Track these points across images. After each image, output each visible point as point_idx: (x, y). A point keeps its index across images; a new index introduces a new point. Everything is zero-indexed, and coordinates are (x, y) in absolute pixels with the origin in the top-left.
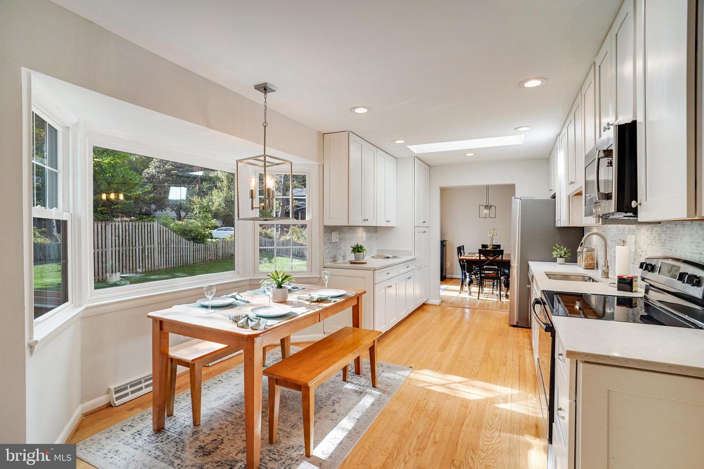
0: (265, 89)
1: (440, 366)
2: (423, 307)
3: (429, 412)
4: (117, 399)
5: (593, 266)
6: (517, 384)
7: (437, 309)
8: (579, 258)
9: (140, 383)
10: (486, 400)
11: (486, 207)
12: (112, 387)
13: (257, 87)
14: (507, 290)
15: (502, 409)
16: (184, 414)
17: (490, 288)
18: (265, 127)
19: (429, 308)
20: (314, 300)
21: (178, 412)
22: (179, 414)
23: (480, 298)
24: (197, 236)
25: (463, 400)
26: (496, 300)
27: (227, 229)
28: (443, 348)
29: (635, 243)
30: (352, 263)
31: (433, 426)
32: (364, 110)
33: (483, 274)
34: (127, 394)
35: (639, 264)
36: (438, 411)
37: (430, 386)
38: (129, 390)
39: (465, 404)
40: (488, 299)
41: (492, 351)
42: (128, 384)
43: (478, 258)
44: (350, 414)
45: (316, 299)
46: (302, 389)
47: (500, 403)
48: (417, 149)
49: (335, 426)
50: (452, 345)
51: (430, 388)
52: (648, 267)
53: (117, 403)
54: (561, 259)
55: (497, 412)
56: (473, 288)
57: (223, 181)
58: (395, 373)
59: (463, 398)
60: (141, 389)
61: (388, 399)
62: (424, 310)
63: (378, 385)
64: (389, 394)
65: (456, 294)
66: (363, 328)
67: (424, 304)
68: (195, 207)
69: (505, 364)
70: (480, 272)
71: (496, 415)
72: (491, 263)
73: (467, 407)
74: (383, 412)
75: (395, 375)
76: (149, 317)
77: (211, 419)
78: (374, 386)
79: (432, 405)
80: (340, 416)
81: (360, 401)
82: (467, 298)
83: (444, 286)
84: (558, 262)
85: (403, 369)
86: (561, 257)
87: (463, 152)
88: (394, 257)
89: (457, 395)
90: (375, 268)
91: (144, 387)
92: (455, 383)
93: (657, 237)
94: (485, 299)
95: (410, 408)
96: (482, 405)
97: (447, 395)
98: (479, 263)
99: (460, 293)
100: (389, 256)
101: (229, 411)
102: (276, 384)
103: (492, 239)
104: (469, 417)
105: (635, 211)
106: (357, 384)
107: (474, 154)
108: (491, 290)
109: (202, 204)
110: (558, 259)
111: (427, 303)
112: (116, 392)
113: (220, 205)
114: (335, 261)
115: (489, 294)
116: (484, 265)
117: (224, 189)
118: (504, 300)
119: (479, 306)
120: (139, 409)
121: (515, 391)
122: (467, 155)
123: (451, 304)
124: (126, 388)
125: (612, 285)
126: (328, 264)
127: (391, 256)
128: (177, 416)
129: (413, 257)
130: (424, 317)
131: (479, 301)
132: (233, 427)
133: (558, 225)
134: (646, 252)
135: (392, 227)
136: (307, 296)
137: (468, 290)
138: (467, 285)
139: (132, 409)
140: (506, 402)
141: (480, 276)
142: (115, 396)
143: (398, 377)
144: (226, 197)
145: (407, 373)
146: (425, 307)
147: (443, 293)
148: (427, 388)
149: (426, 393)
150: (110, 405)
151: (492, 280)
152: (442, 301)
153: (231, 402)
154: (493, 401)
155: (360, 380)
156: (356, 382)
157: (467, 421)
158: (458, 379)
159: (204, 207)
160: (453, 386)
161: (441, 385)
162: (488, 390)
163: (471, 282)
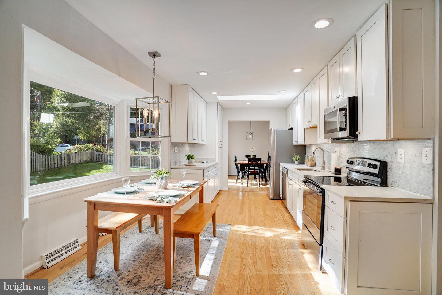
0: (154, 55)
1: (244, 222)
2: (219, 193)
3: (250, 245)
4: (48, 262)
5: (314, 165)
6: (286, 227)
7: (226, 193)
8: (306, 161)
9: (62, 250)
10: (275, 236)
11: (250, 133)
12: (44, 255)
13: (149, 53)
14: (262, 181)
15: (284, 239)
16: (104, 266)
17: (253, 180)
18: (154, 79)
19: (222, 193)
20: (184, 187)
21: (99, 265)
22: (100, 266)
23: (248, 186)
24: (45, 150)
25: (264, 237)
26: (257, 186)
27: (63, 146)
28: (241, 213)
29: (339, 152)
30: (187, 165)
31: (255, 251)
32: (205, 74)
33: (250, 172)
34: (54, 259)
35: (346, 162)
36: (254, 244)
37: (244, 233)
38: (56, 256)
39: (266, 239)
40: (252, 186)
41: (267, 213)
42: (54, 252)
43: (247, 163)
44: (209, 252)
45: (186, 186)
46: (194, 237)
47: (282, 236)
48: (221, 98)
49: (204, 259)
50: (245, 211)
51: (245, 234)
52: (351, 162)
53: (49, 265)
54: (297, 162)
55: (282, 241)
56: (243, 181)
57: (59, 111)
58: (223, 228)
59: (263, 237)
60: (63, 254)
61: (226, 242)
62: (220, 194)
63: (216, 236)
64: (225, 239)
65: (234, 184)
66: (205, 203)
67: (220, 191)
68: (36, 128)
69: (276, 218)
70: (249, 171)
71: (282, 242)
72: (254, 166)
73: (267, 240)
74: (226, 249)
75: (223, 229)
76: (85, 201)
77: (124, 266)
78: (215, 236)
79: (250, 242)
80: (204, 254)
81: (211, 244)
82: (240, 186)
83: (229, 180)
84: (295, 164)
85: (225, 226)
86: (297, 161)
87: (245, 102)
88: (207, 162)
89: (260, 235)
90: (204, 168)
91: (65, 253)
92: (256, 230)
93: (352, 149)
94: (251, 186)
95: (239, 244)
96: (274, 238)
97: (255, 236)
98: (248, 165)
99: (236, 184)
100: (204, 161)
101: (134, 260)
102: (176, 237)
103: (253, 152)
104: (271, 244)
105: (356, 137)
106: (204, 236)
107: (251, 103)
108: (253, 181)
109: (42, 127)
110: (295, 162)
111: (221, 190)
112: (47, 258)
113: (57, 128)
114: (176, 165)
115: (252, 184)
116: (251, 167)
117: (61, 116)
118: (261, 186)
119: (250, 190)
120: (67, 268)
121: (287, 230)
122: (247, 103)
123: (234, 189)
124: (53, 255)
125: (330, 172)
126: (173, 166)
127: (205, 162)
128: (100, 267)
129: (216, 162)
130: (223, 197)
131: (248, 188)
132: (142, 268)
133: (295, 143)
134: (345, 156)
135: (204, 144)
136: (178, 184)
137: (241, 182)
138: (241, 179)
139: (62, 268)
140: (284, 236)
141: (248, 173)
142: (47, 261)
143: (225, 230)
144: (62, 122)
145: (229, 227)
146: (220, 192)
147: (229, 184)
148: (243, 234)
149: (244, 236)
150: (42, 268)
151: (253, 175)
152: (229, 189)
153: (132, 255)
154: (278, 236)
155: (205, 234)
156: (203, 235)
157: (270, 247)
158: (256, 228)
159: (44, 129)
160: (256, 231)
161: (249, 232)
162: (274, 231)
163: (243, 177)
